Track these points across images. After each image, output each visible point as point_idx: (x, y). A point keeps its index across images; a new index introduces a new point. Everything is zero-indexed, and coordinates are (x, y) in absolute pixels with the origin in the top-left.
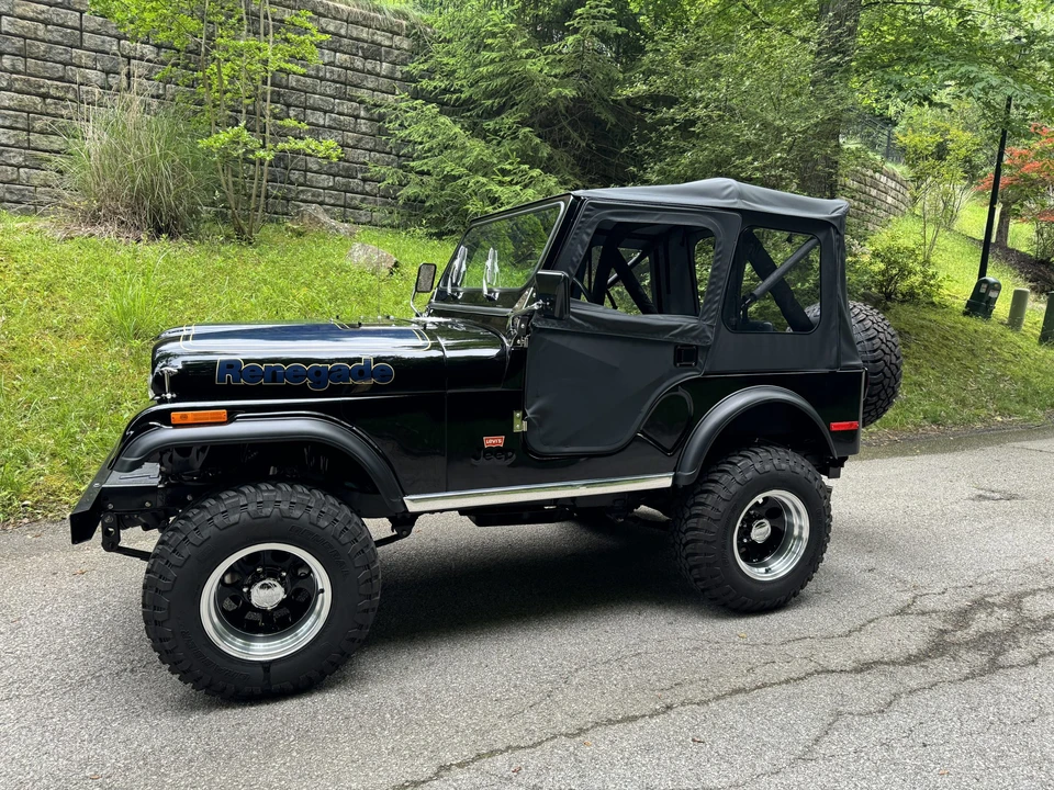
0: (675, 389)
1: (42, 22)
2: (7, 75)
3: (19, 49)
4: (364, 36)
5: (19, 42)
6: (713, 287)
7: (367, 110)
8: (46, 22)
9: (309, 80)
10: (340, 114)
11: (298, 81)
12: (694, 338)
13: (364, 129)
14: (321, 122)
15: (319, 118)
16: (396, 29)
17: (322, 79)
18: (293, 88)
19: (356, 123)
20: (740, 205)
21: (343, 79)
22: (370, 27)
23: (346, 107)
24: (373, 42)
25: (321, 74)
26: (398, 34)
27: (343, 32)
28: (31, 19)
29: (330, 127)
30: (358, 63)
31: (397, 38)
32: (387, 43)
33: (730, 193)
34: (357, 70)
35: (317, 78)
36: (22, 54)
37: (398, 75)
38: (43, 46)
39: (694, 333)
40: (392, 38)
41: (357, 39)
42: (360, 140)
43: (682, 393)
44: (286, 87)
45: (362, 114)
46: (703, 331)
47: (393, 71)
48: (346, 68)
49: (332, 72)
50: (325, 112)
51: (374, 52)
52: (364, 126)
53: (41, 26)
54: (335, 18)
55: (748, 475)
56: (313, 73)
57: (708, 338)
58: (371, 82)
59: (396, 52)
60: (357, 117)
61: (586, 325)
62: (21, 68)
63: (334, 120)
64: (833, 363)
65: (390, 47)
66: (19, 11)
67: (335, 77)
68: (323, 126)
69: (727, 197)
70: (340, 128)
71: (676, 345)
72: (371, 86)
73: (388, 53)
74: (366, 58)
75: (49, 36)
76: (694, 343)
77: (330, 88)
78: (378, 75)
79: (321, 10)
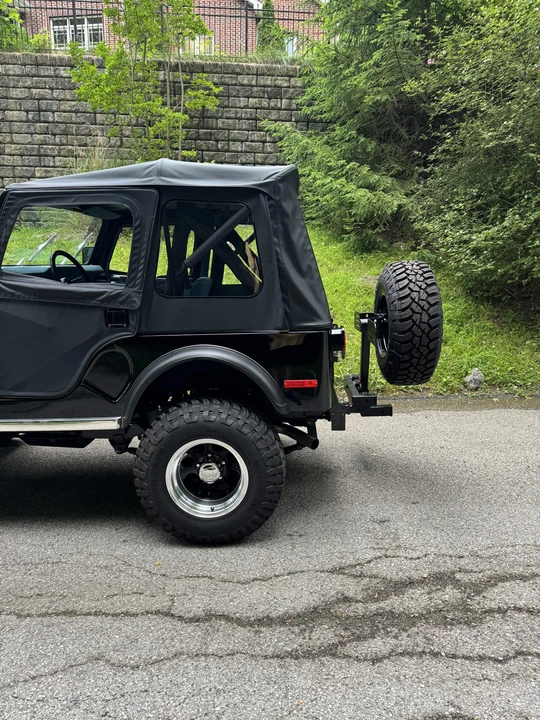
0: (111, 346)
1: (74, 112)
2: (57, 147)
3: (64, 130)
4: (269, 82)
5: (62, 126)
6: (135, 257)
7: (270, 135)
8: (76, 112)
9: (231, 121)
10: (254, 141)
11: (223, 123)
12: (122, 303)
13: (269, 150)
14: (240, 149)
15: (238, 147)
16: (291, 73)
17: (239, 119)
18: (221, 129)
19: (263, 147)
20: (157, 181)
21: (254, 116)
22: (273, 75)
23: (256, 136)
24: (275, 86)
25: (239, 115)
26: (293, 77)
27: (254, 83)
28: (69, 112)
29: (246, 152)
30: (265, 103)
31: (293, 80)
32: (286, 84)
33: (150, 172)
34: (264, 108)
35: (236, 118)
36: (65, 133)
37: (294, 106)
38: (74, 127)
39: (122, 298)
40: (289, 81)
41: (264, 86)
42: (266, 158)
43: (118, 349)
44: (216, 128)
45: (268, 139)
46: (129, 296)
47: (290, 104)
48: (256, 108)
49: (246, 113)
50: (242, 142)
51: (277, 93)
52: (269, 147)
53: (74, 115)
54: (248, 74)
55: (175, 424)
56: (233, 115)
57: (135, 302)
58: (274, 115)
59: (292, 90)
60: (264, 142)
61: (19, 293)
62: (64, 141)
63: (248, 146)
64: (280, 325)
65: (289, 87)
66: (62, 108)
67: (248, 116)
68: (241, 152)
69: (146, 176)
70: (254, 151)
71: (105, 310)
72: (273, 118)
73: (286, 92)
74: (270, 99)
75: (78, 120)
76: (122, 307)
77: (245, 124)
78: (280, 109)
79: (238, 70)
